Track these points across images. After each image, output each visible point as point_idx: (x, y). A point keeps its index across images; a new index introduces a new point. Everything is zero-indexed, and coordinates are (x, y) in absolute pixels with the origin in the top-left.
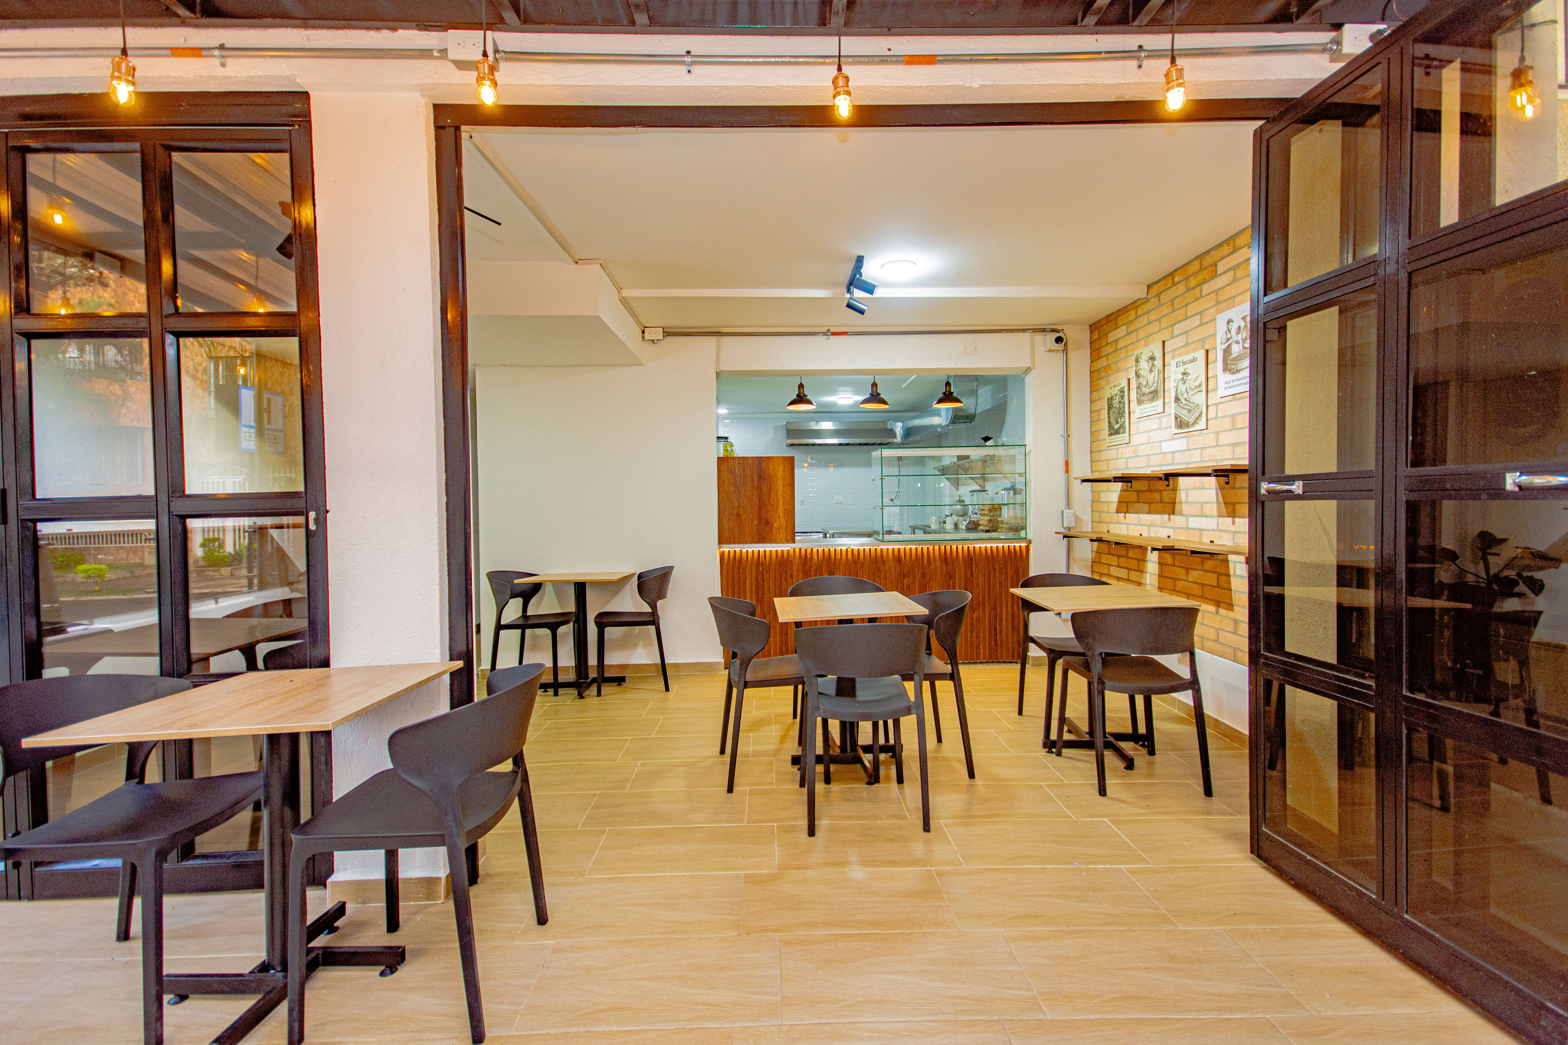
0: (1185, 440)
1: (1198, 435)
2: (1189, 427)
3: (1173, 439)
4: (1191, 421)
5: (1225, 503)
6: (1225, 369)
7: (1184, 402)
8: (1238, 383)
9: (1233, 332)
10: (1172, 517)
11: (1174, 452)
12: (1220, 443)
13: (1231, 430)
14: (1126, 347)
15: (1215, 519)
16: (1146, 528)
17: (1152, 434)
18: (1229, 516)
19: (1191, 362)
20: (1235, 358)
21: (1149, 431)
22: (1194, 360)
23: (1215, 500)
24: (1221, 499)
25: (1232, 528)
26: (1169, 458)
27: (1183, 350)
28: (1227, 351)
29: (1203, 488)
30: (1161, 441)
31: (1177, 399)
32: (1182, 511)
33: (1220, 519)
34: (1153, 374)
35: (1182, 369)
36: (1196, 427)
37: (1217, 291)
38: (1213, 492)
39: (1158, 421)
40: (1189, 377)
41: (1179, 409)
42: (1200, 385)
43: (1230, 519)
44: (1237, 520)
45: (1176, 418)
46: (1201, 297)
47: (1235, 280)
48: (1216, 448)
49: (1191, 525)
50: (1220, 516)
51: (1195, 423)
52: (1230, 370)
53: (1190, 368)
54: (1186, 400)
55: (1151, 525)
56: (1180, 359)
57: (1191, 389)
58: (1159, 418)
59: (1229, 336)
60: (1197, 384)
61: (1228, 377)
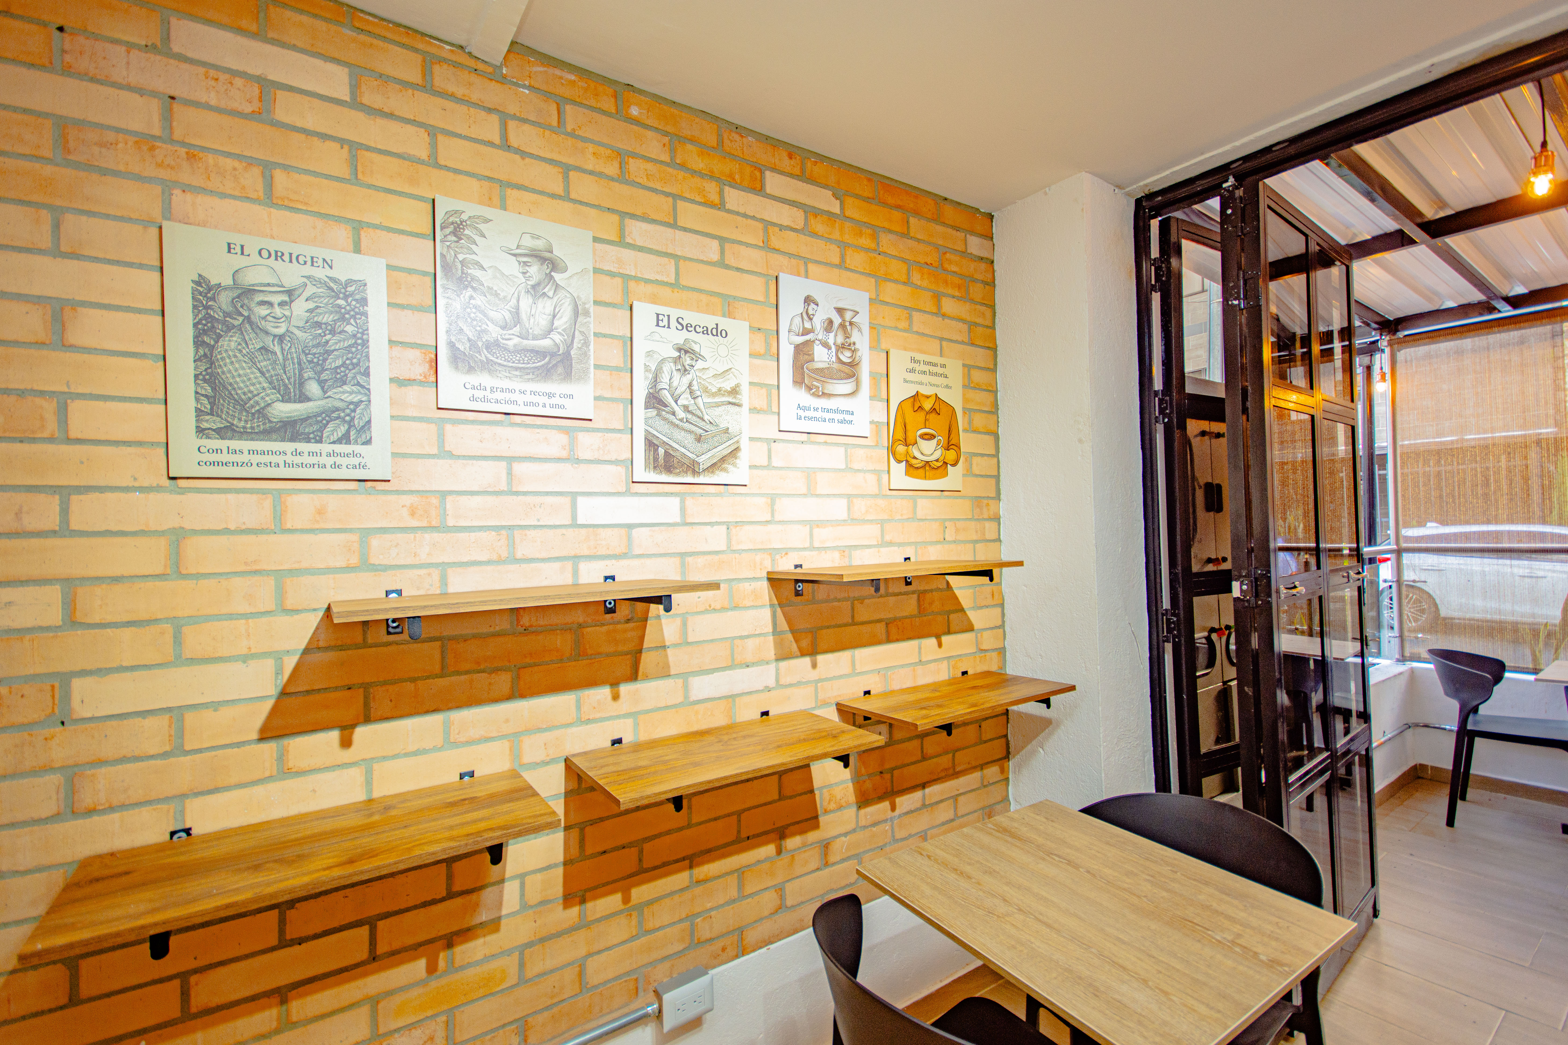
0: (676, 501)
1: (719, 495)
2: (695, 473)
3: (628, 493)
4: (704, 460)
5: (793, 631)
6: (799, 380)
7: (681, 414)
8: (828, 416)
9: (818, 322)
10: (624, 688)
11: (630, 527)
12: (778, 517)
13: (805, 495)
14: (354, 148)
15: (772, 667)
16: (500, 748)
17: (518, 467)
18: (803, 655)
19: (706, 331)
20: (822, 370)
21: (510, 460)
22: (718, 332)
23: (770, 629)
24: (783, 625)
25: (813, 675)
26: (613, 541)
27: (666, 292)
28: (803, 352)
29: (736, 608)
30: (574, 495)
31: (655, 401)
32: (667, 666)
33: (783, 664)
34: (546, 307)
35: (680, 337)
36: (720, 477)
37: (767, 224)
38: (767, 613)
39: (563, 439)
40: (700, 364)
41: (659, 423)
42: (734, 391)
43: (807, 660)
44: (820, 658)
45: (651, 444)
46: (721, 206)
47: (805, 231)
48: (770, 527)
49: (695, 695)
50: (782, 656)
51: (713, 468)
52: (809, 388)
53: (703, 344)
54: (686, 408)
55: (514, 738)
56: (675, 313)
57: (706, 390)
58: (566, 431)
59: (808, 325)
60: (728, 385)
61: (803, 397)
